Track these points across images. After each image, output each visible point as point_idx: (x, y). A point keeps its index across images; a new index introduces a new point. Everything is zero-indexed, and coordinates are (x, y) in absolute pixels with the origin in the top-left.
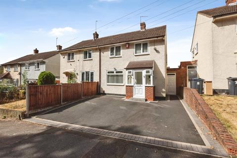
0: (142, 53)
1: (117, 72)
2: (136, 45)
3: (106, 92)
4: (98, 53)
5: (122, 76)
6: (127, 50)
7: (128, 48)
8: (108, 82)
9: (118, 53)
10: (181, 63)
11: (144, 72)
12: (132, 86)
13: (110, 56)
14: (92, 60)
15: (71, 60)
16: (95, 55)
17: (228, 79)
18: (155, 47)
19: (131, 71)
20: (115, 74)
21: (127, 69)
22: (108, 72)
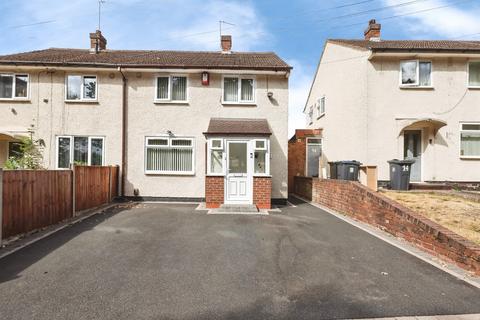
0: (240, 102)
1: (174, 143)
2: (226, 79)
3: (141, 195)
4: (119, 88)
5: (190, 152)
6: (203, 90)
7: (206, 84)
8: (149, 168)
9: (179, 94)
10: (297, 131)
11: (251, 145)
12: (223, 177)
13: (156, 100)
14: (97, 103)
15: (14, 98)
16: (109, 92)
17: (390, 163)
18: (270, 90)
19: (221, 139)
20: (170, 145)
21: (208, 135)
22: (151, 142)
